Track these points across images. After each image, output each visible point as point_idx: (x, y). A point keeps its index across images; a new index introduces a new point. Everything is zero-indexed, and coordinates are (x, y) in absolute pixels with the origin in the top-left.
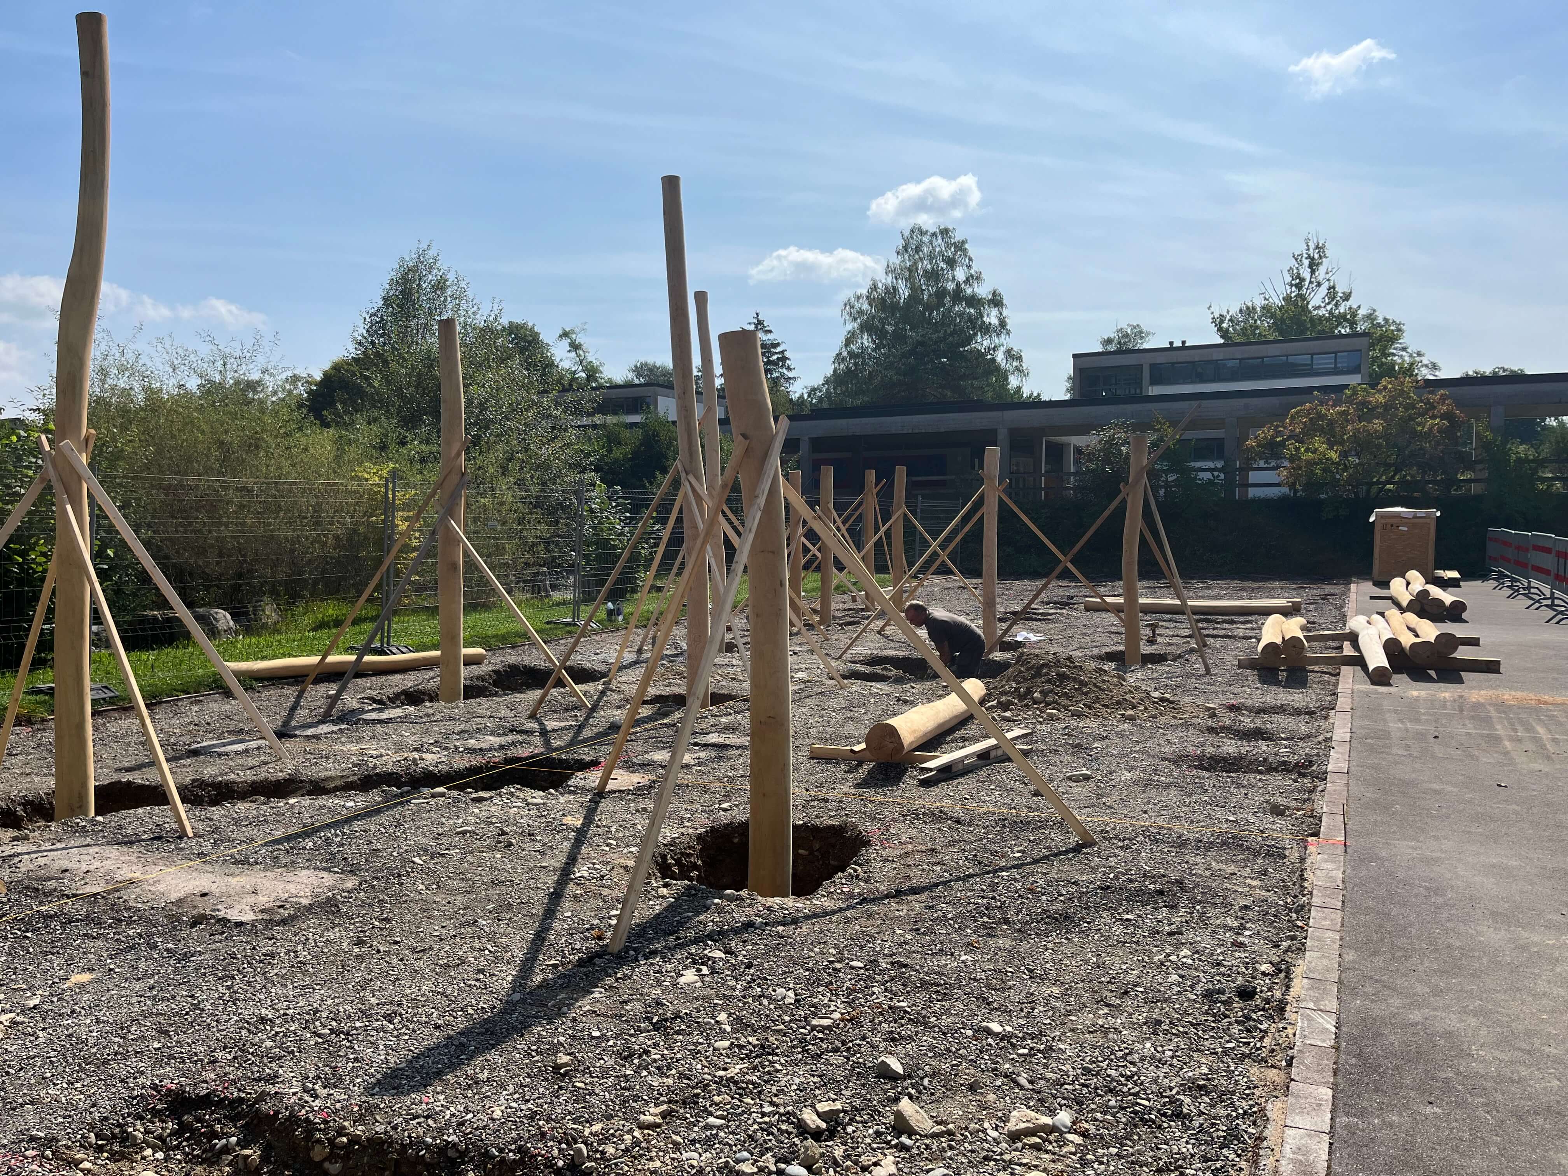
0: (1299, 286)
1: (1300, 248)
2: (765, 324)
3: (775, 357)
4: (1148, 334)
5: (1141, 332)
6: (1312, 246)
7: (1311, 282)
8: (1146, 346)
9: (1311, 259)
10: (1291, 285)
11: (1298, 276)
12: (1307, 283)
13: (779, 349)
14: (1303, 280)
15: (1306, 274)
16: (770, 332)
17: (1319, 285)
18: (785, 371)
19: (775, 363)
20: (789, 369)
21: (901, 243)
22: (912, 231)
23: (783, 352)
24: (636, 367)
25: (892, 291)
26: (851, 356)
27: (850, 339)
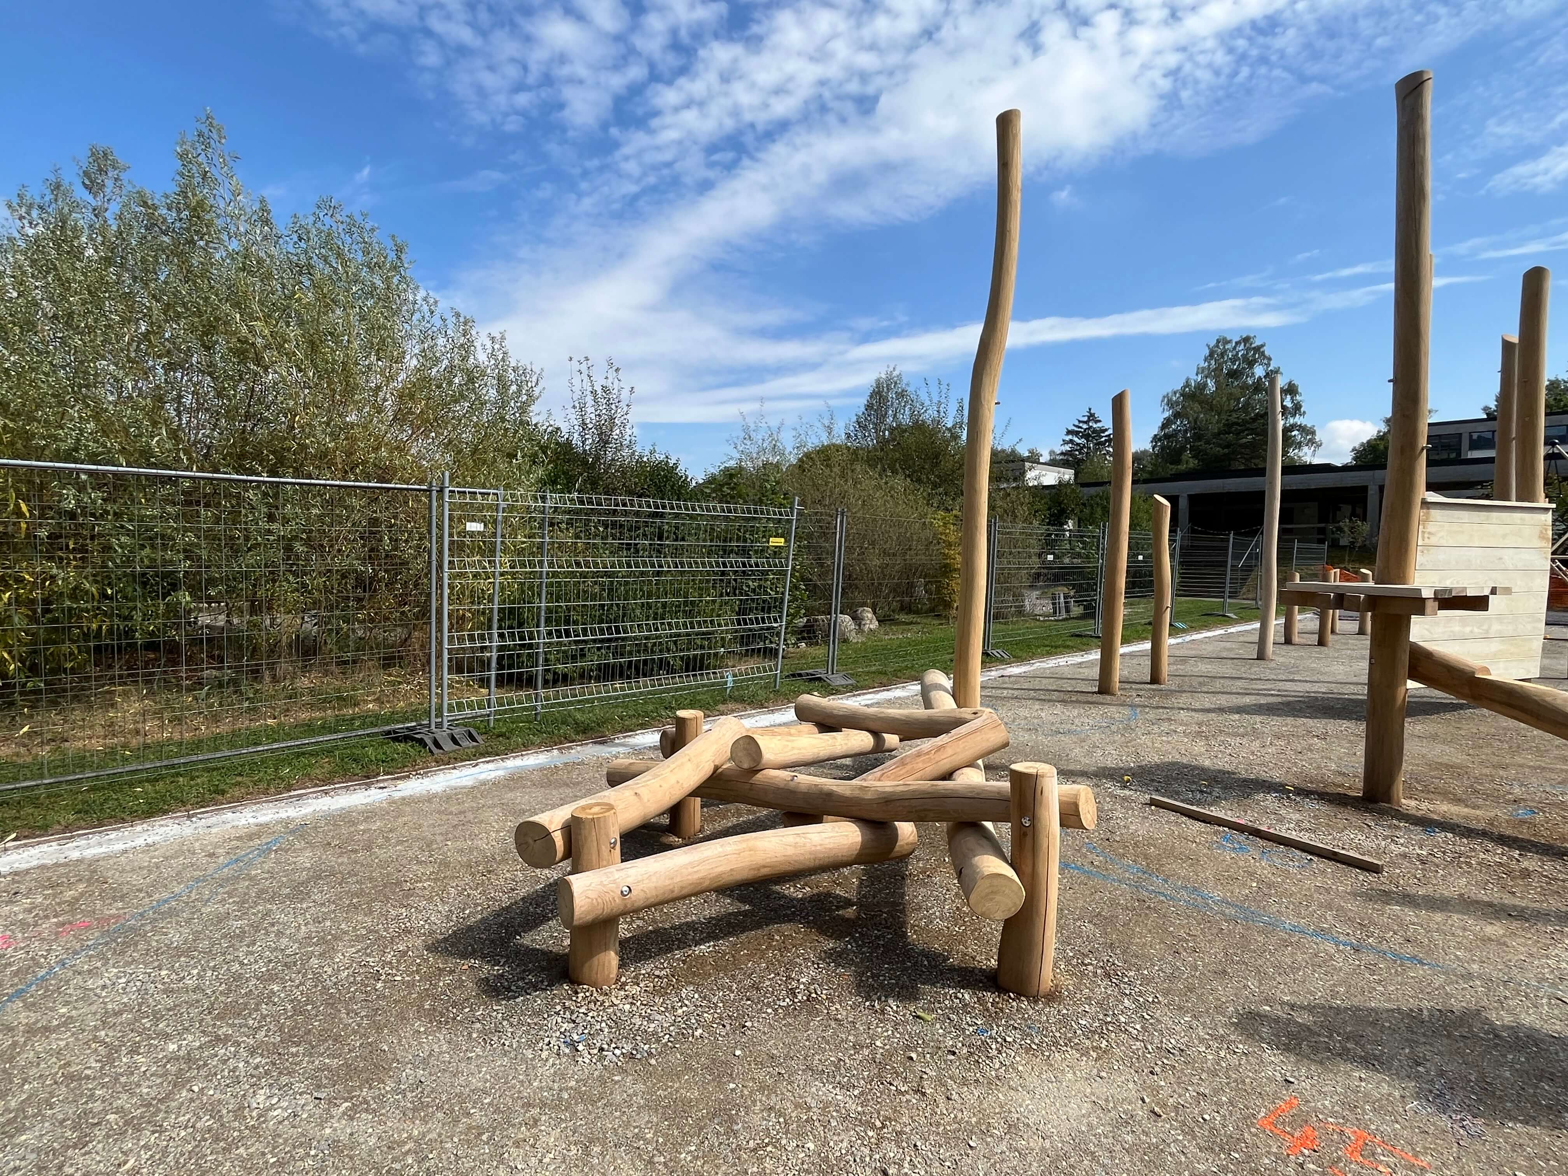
2: (1095, 416)
3: (1103, 439)
19: (1103, 444)
21: (1208, 351)
22: (1218, 342)
25: (1202, 387)
26: (1167, 436)
27: (1166, 424)
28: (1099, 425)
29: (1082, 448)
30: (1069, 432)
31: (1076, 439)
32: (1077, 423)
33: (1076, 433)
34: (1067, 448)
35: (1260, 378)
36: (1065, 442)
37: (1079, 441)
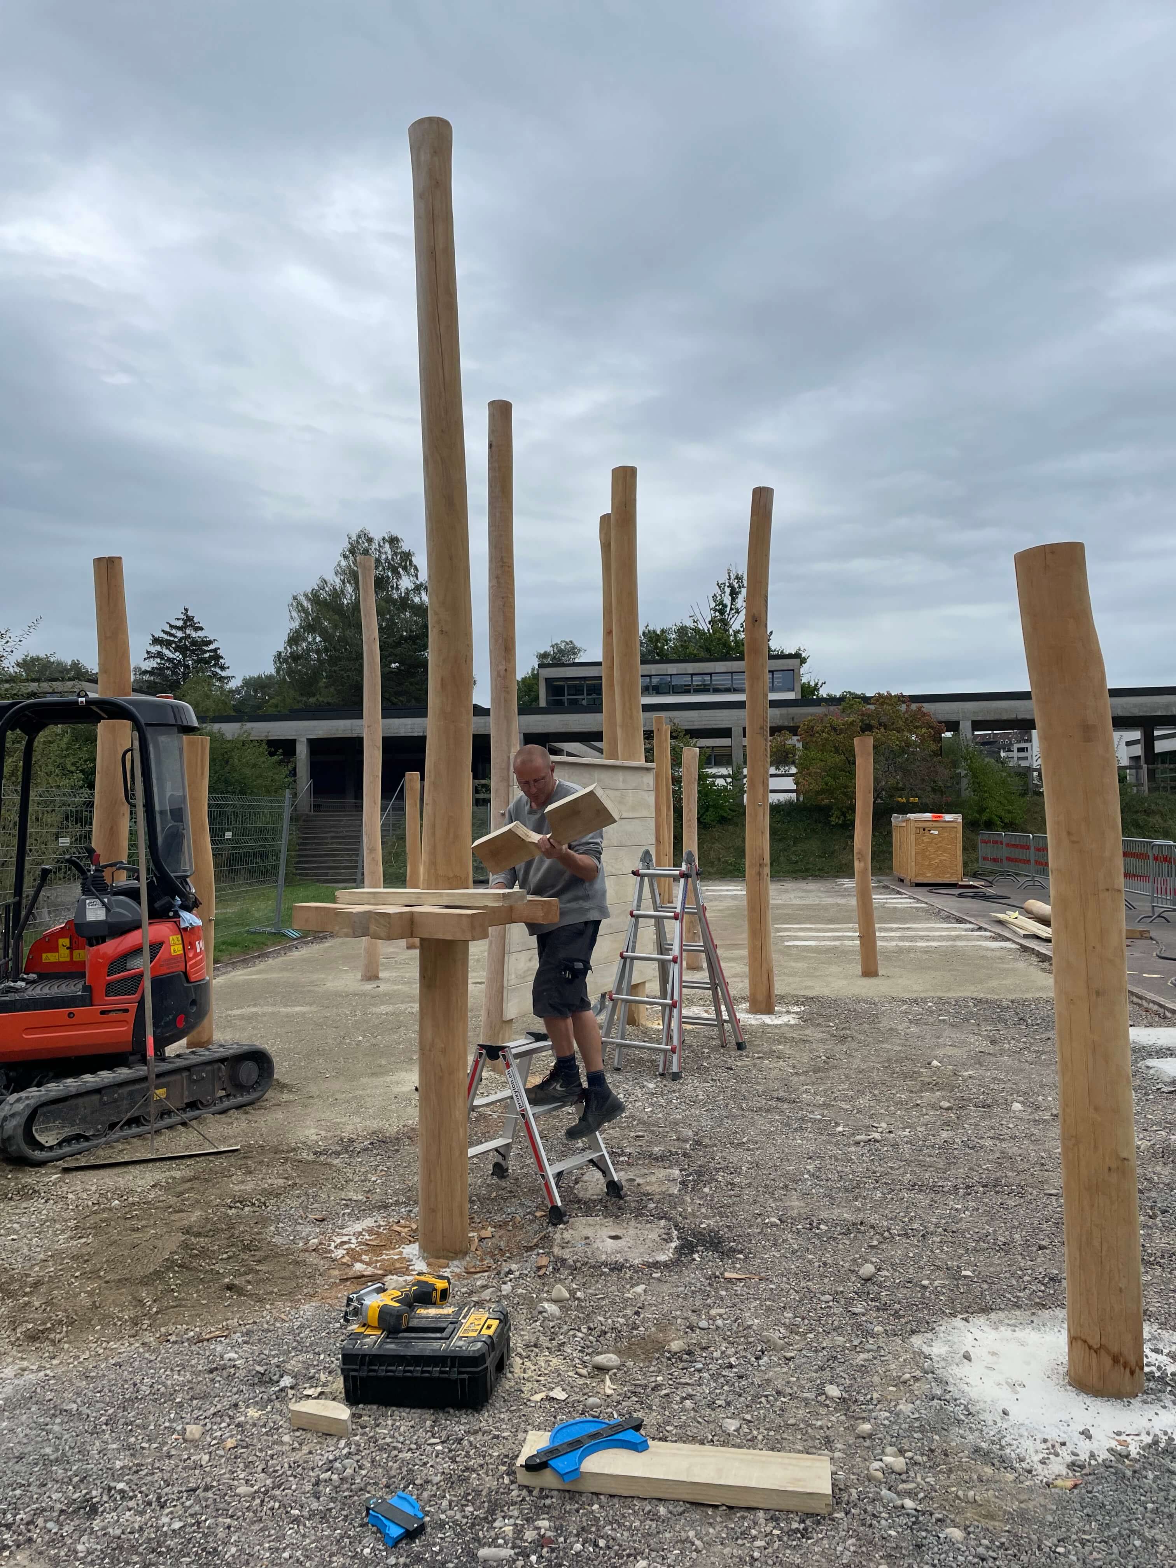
0: (722, 612)
1: (724, 579)
2: (195, 620)
3: (207, 655)
4: (579, 650)
5: (574, 648)
6: (732, 577)
7: (731, 609)
8: (577, 661)
9: (731, 586)
10: (715, 610)
11: (721, 603)
12: (728, 609)
13: (212, 647)
14: (725, 606)
15: (727, 600)
16: (201, 629)
17: (738, 612)
18: (218, 671)
19: (207, 661)
20: (223, 668)
21: (346, 545)
22: (359, 537)
23: (215, 650)
24: (24, 660)
25: (336, 594)
26: (295, 657)
27: (294, 639)
28: (200, 634)
29: (176, 666)
30: (156, 641)
31: (166, 652)
32: (167, 629)
33: (168, 644)
34: (154, 663)
35: (408, 592)
36: (150, 656)
37: (172, 656)
